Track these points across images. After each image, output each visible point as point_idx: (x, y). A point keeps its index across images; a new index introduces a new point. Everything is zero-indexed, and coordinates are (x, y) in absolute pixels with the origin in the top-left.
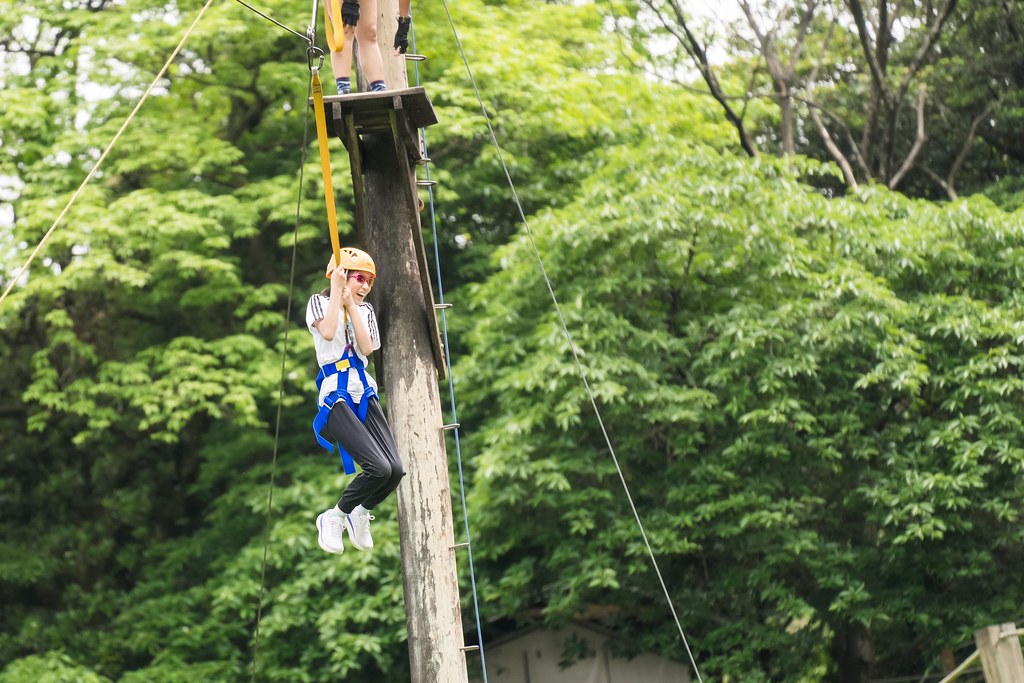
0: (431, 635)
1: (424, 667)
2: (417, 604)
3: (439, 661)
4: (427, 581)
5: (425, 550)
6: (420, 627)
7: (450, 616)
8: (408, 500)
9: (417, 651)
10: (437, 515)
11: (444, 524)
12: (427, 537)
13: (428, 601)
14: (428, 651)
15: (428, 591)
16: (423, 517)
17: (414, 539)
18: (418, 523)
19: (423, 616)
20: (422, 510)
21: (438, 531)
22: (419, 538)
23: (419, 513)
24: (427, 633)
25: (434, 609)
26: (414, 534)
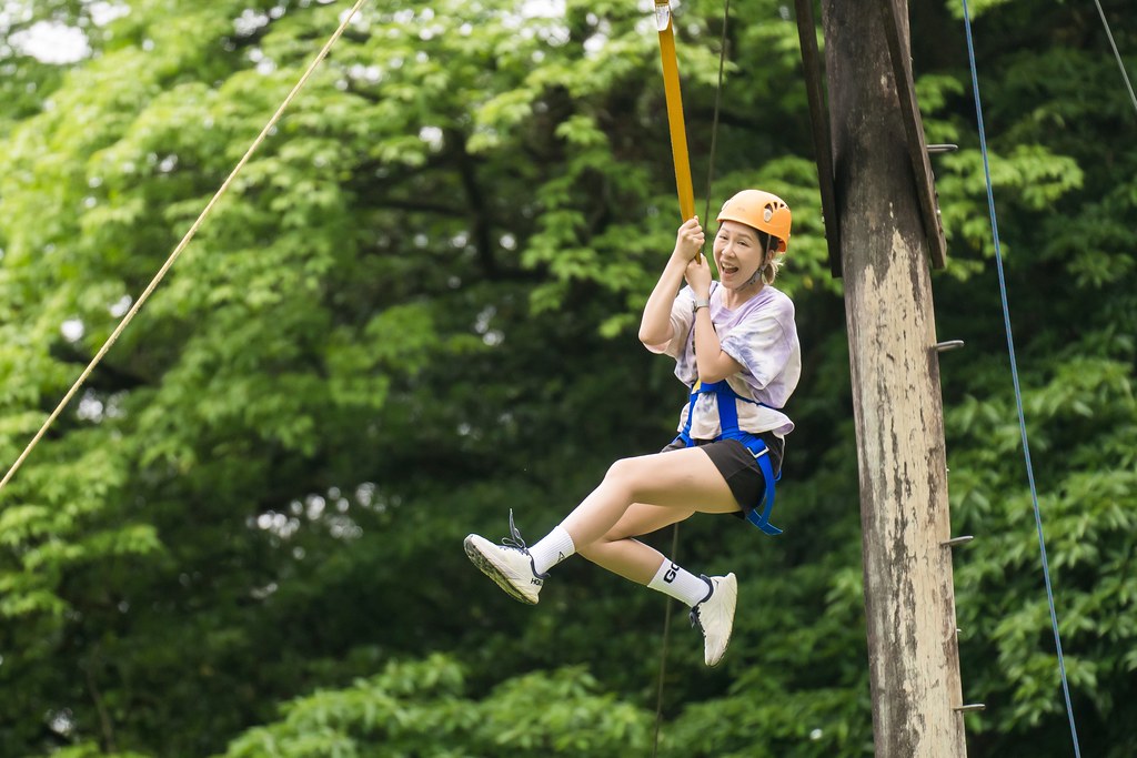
0: (907, 686)
1: (893, 737)
2: (886, 634)
3: (919, 728)
4: (902, 598)
5: (900, 547)
6: (889, 672)
7: (939, 655)
8: (874, 464)
9: (884, 712)
10: (921, 492)
11: (932, 503)
12: (904, 524)
13: (902, 630)
14: (901, 711)
15: (904, 612)
16: (898, 493)
17: (882, 528)
18: (890, 502)
19: (895, 654)
20: (898, 481)
21: (923, 515)
22: (890, 527)
23: (891, 486)
24: (900, 682)
25: (913, 644)
26: (883, 520)
